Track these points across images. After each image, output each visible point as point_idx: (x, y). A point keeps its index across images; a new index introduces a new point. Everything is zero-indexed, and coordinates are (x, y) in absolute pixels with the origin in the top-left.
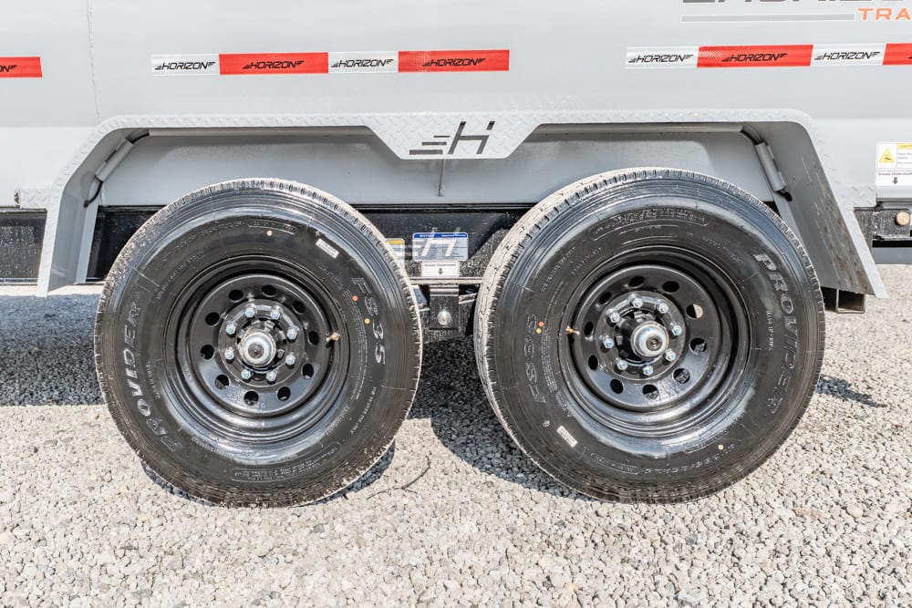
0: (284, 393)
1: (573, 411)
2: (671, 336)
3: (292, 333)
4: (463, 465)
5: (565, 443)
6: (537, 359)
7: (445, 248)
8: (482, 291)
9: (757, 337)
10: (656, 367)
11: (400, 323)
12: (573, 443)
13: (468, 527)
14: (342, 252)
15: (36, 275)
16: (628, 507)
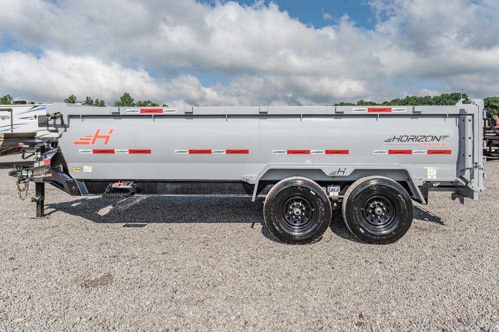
0: (302, 221)
1: (363, 225)
2: (383, 210)
3: (300, 205)
4: (340, 237)
5: (361, 232)
6: (355, 215)
7: (335, 189)
8: (344, 200)
9: (400, 211)
10: (380, 217)
11: (326, 205)
12: (363, 232)
13: (342, 248)
14: (316, 194)
15: (253, 194)
16: (375, 245)
